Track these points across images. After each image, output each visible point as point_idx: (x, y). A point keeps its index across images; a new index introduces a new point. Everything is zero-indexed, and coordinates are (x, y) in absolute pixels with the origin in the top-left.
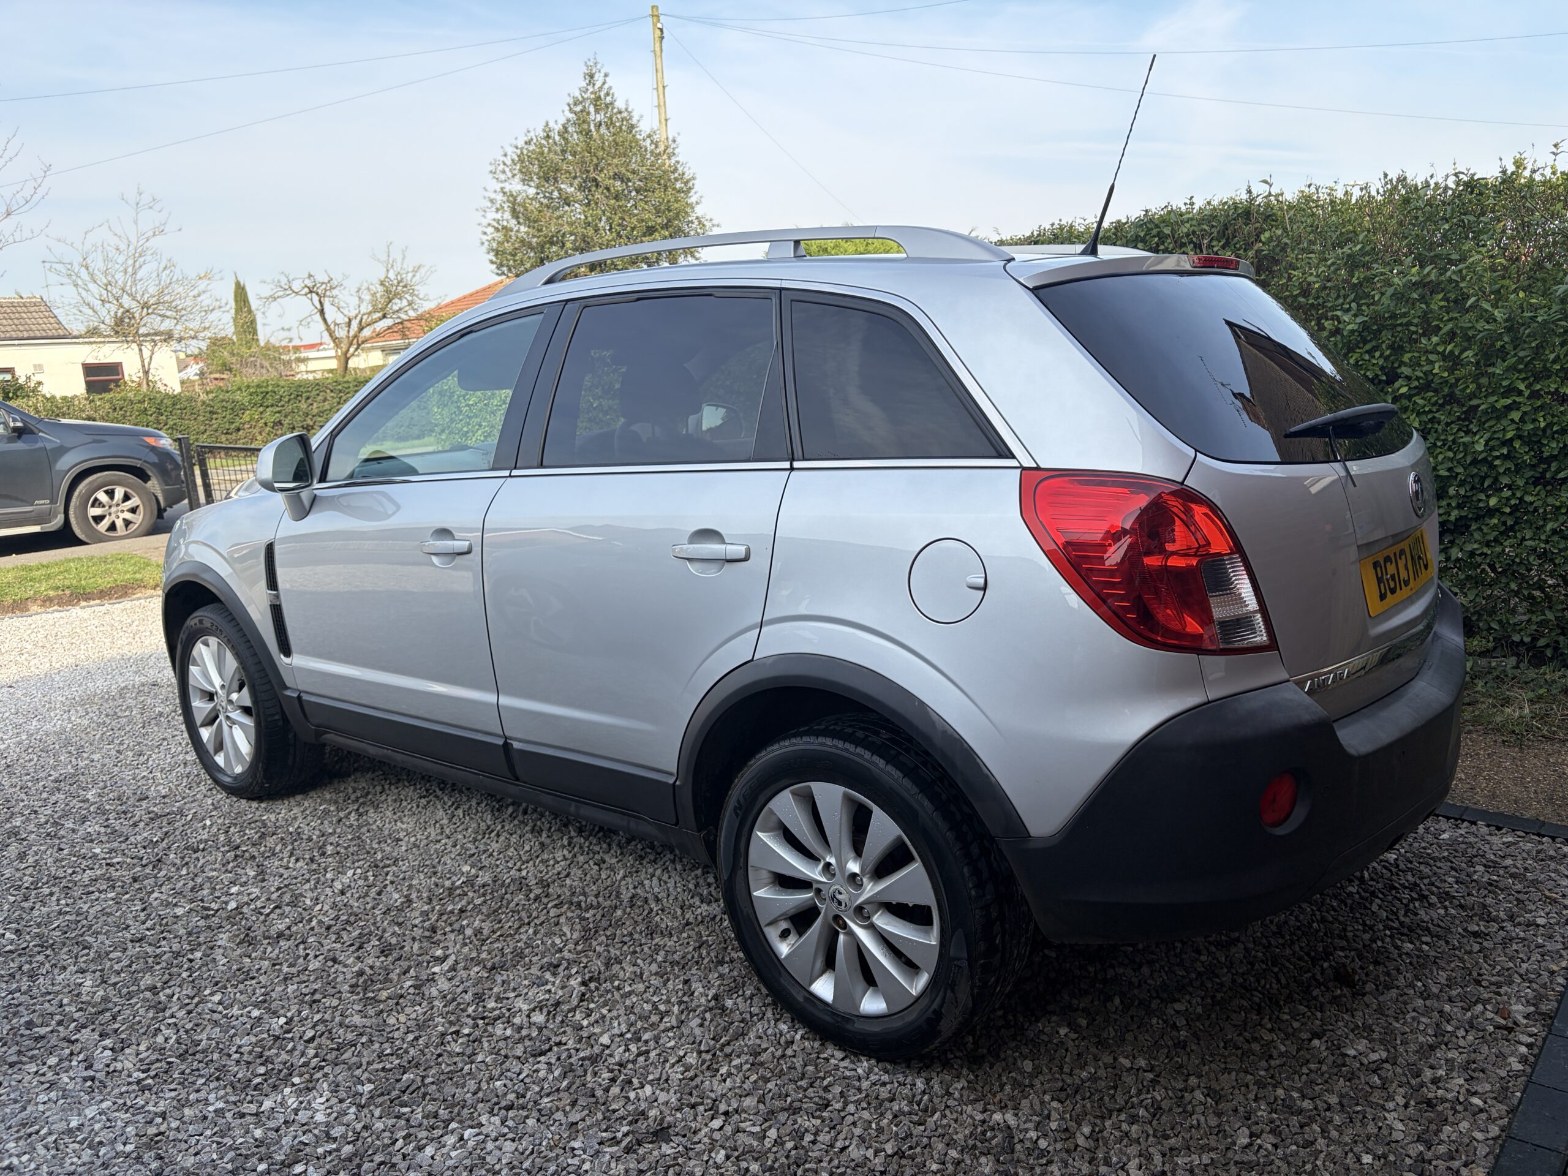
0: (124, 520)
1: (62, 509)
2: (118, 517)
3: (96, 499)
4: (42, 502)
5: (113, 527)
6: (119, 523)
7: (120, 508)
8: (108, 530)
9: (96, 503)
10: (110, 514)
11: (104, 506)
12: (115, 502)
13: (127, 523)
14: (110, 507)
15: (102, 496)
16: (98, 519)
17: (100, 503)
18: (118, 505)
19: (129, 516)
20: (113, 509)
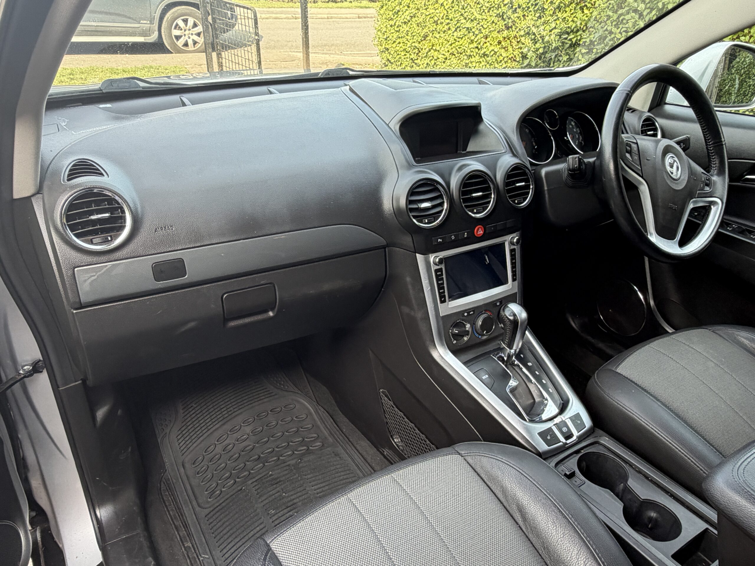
0: (193, 40)
1: (156, 28)
2: (189, 38)
3: (177, 25)
4: (145, 22)
5: (186, 45)
6: (190, 42)
7: (191, 32)
8: (183, 46)
9: (177, 27)
10: (185, 35)
11: (181, 30)
12: (188, 28)
13: (195, 43)
14: (185, 30)
15: (181, 24)
16: (178, 38)
17: (179, 27)
18: (189, 30)
19: (196, 38)
20: (187, 32)
